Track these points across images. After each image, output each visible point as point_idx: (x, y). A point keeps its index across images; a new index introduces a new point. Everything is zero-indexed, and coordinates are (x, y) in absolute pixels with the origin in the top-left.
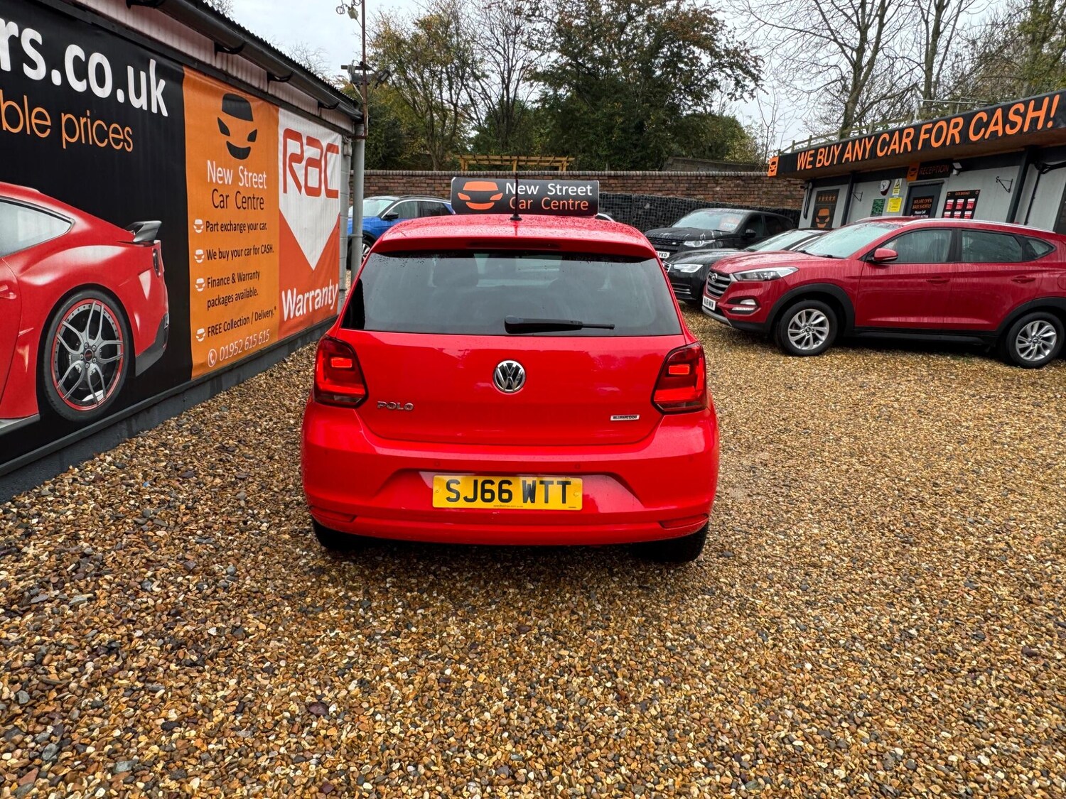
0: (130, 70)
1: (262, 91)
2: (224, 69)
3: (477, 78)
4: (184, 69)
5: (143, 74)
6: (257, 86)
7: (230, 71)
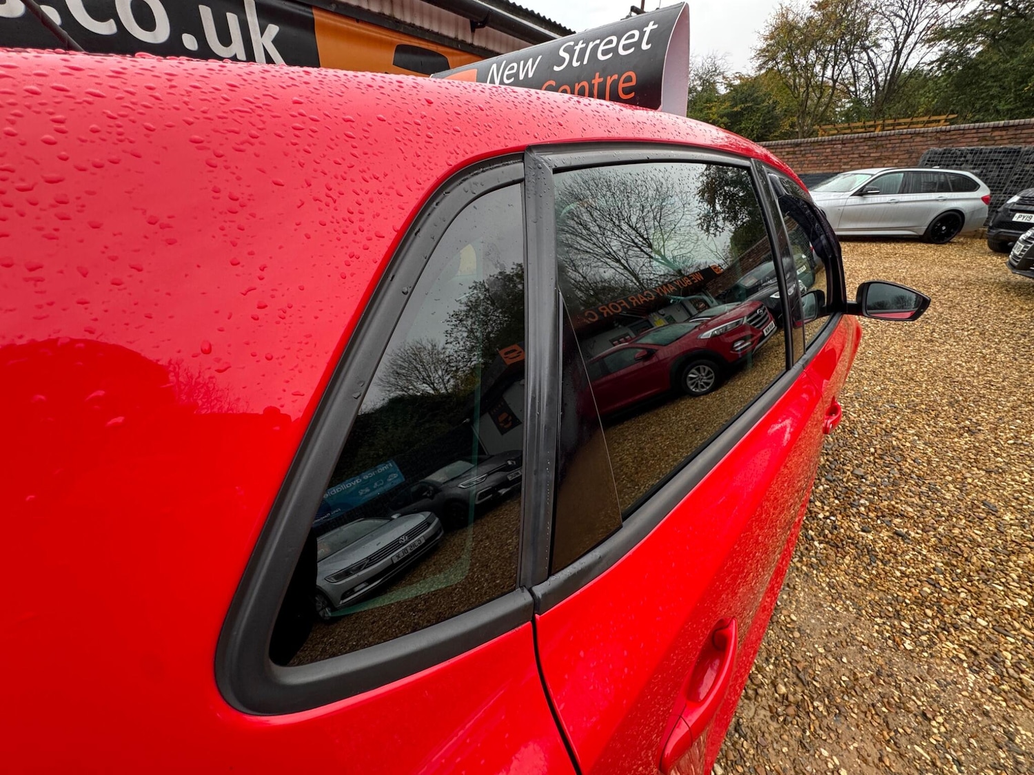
0: (206, 13)
1: (463, 42)
2: (387, 12)
3: (865, 49)
4: (314, 11)
5: (232, 19)
6: (452, 35)
7: (398, 16)
